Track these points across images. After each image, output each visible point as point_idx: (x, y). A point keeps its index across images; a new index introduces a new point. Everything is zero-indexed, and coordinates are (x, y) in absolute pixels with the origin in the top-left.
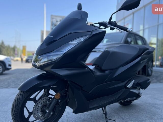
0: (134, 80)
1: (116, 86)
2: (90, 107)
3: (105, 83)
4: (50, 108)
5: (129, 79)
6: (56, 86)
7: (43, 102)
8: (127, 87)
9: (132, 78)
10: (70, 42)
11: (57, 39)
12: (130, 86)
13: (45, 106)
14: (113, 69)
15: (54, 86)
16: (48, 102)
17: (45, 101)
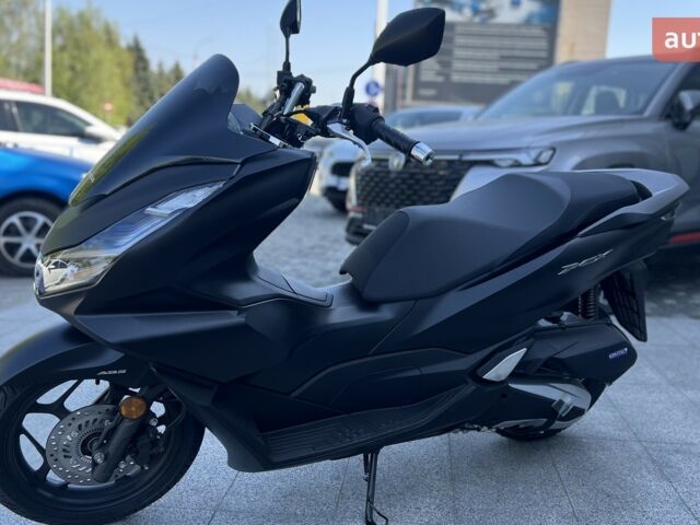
0: (525, 349)
1: (427, 370)
2: (276, 459)
3: (372, 355)
4: (112, 448)
5: (500, 344)
6: (124, 371)
7: (91, 421)
8: (485, 377)
9: (521, 337)
10: (149, 209)
11: (107, 193)
12: (499, 376)
13: (96, 434)
14: (416, 299)
15: (115, 372)
16: (107, 423)
17: (95, 420)
